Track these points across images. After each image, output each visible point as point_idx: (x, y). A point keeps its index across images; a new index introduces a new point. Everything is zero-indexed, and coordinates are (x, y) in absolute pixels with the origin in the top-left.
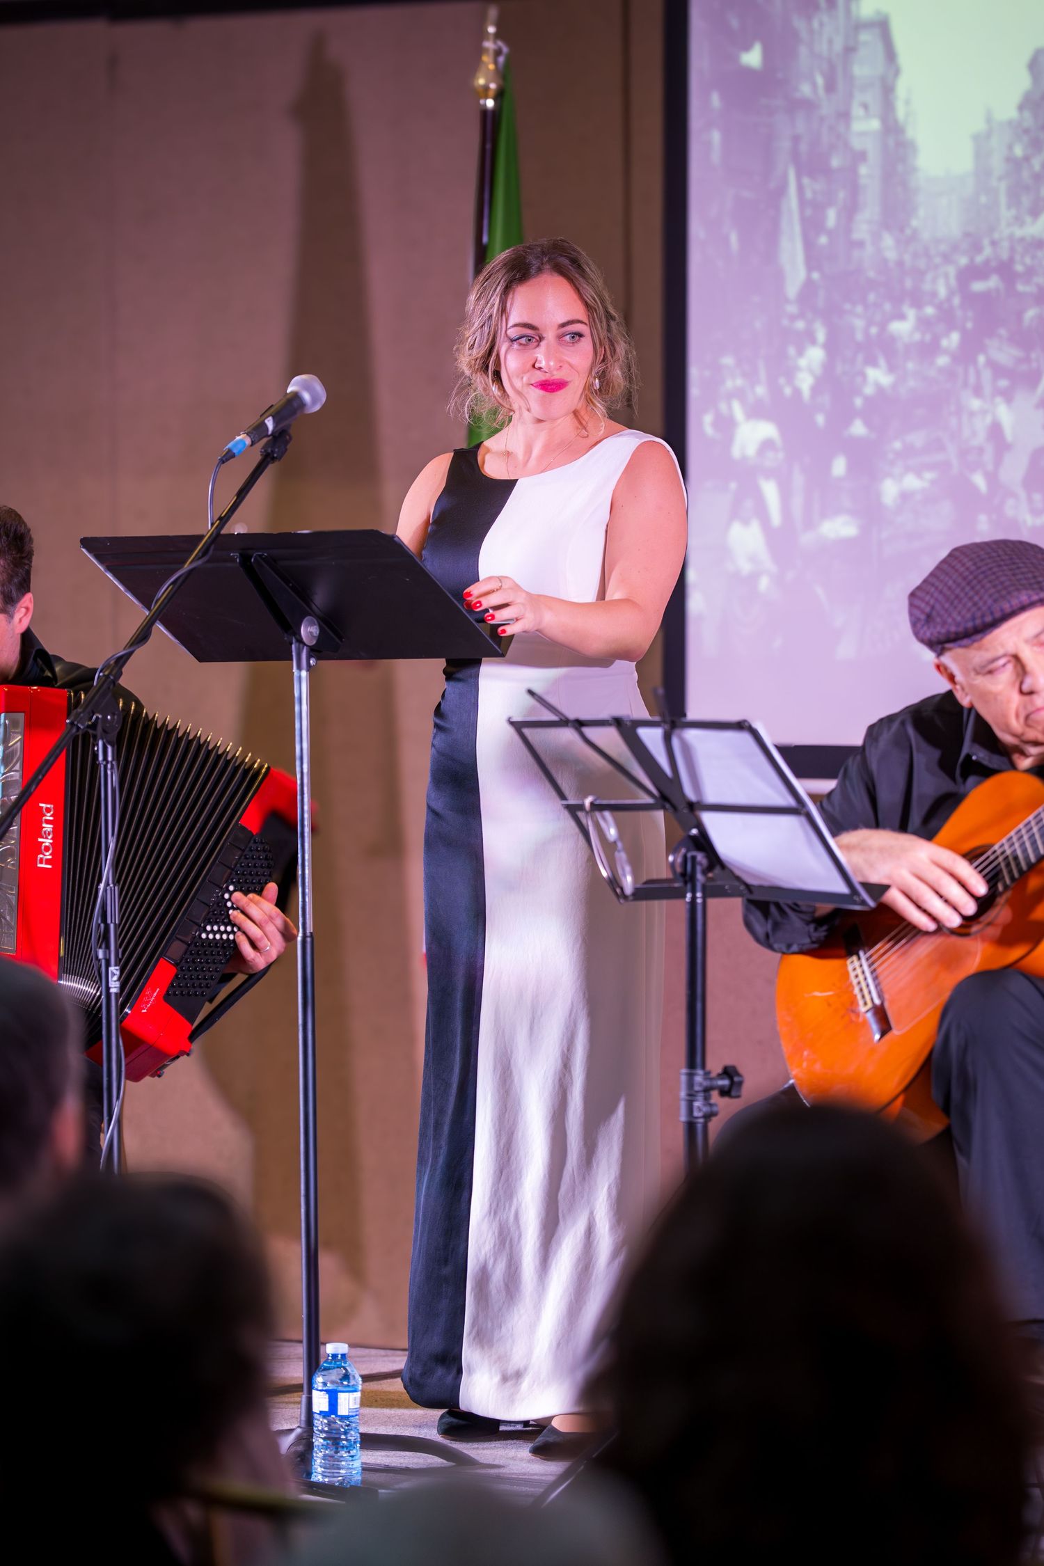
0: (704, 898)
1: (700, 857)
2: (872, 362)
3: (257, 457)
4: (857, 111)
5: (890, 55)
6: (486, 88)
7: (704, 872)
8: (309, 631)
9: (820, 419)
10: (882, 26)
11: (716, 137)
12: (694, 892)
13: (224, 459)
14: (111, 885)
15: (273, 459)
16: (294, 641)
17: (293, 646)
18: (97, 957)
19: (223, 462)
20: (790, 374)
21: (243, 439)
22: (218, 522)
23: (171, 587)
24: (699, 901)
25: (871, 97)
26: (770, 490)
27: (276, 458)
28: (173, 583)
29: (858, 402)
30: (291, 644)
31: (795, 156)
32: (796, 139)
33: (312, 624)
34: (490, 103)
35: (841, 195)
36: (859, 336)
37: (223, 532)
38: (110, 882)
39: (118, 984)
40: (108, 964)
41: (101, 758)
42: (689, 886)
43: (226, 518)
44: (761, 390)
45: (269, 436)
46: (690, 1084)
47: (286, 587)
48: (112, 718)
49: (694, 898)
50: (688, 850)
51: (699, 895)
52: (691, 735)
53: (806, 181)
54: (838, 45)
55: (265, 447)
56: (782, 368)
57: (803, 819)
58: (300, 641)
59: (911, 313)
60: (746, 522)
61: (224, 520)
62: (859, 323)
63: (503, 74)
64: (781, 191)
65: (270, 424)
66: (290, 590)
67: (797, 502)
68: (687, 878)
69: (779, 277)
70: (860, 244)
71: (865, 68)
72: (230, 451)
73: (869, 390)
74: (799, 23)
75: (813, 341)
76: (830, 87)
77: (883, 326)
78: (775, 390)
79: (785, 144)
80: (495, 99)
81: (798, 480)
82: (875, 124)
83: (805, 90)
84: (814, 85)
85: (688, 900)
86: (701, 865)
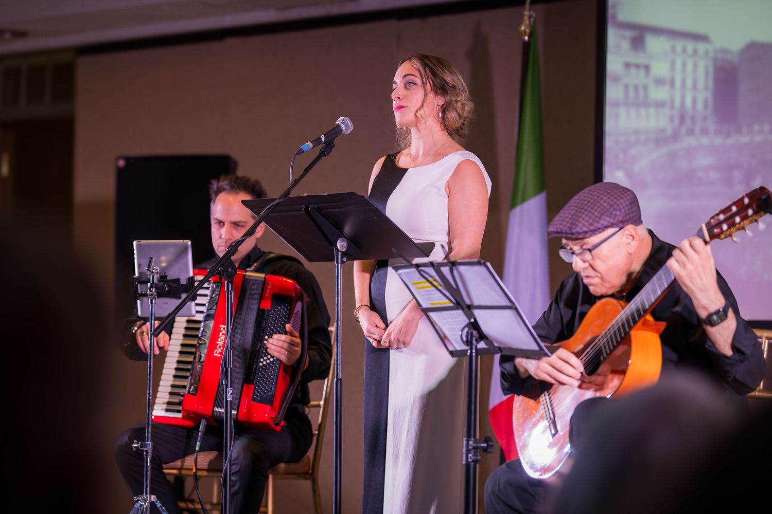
1: (475, 333)
3: (319, 153)
6: (525, 32)
7: (476, 340)
12: (472, 350)
13: (298, 153)
16: (334, 250)
18: (222, 384)
19: (298, 155)
21: (309, 145)
24: (474, 354)
27: (327, 154)
28: (268, 209)
34: (526, 38)
38: (229, 348)
39: (231, 397)
40: (227, 387)
41: (226, 289)
42: (469, 347)
43: (298, 180)
45: (323, 144)
46: (468, 445)
48: (232, 271)
49: (471, 353)
50: (469, 329)
51: (474, 351)
52: (462, 268)
55: (322, 148)
57: (514, 311)
58: (337, 251)
63: (532, 25)
65: (323, 137)
68: (469, 343)
72: (301, 149)
80: (529, 37)
85: (469, 354)
86: (475, 337)
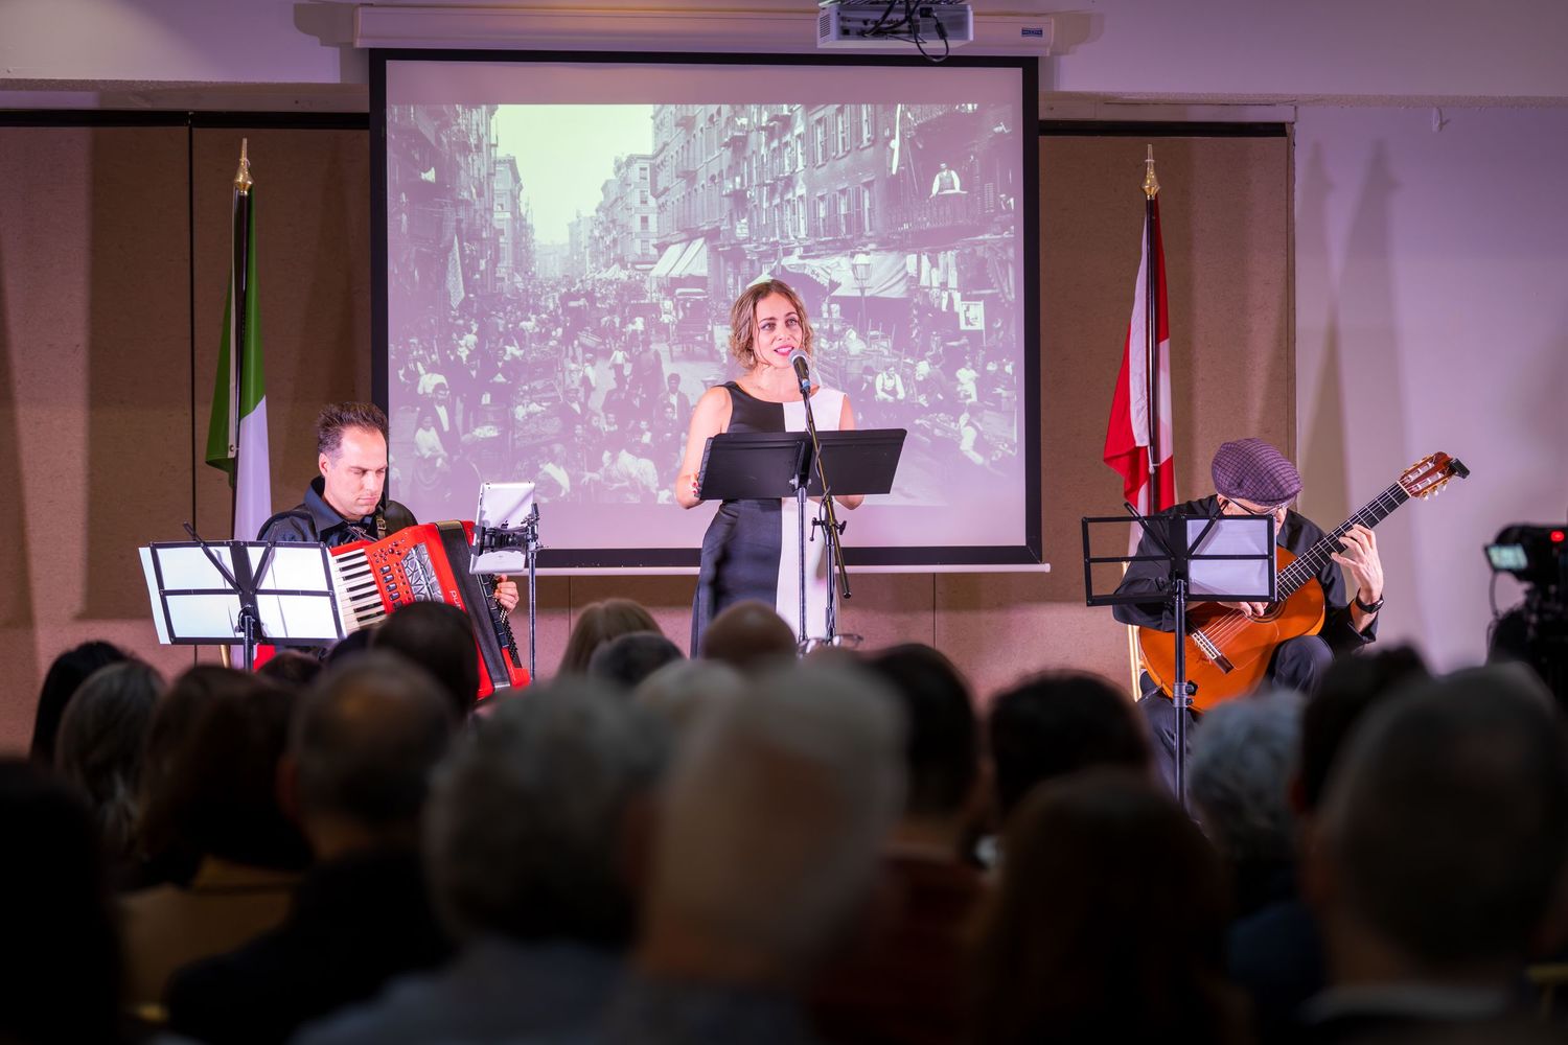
2: (509, 343)
4: (496, 208)
5: (516, 178)
9: (474, 373)
10: (512, 163)
11: (404, 218)
20: (454, 349)
25: (506, 201)
26: (442, 412)
29: (500, 364)
31: (458, 230)
32: (459, 221)
34: (246, 193)
35: (489, 253)
36: (501, 329)
44: (435, 357)
53: (465, 244)
54: (484, 171)
56: (448, 344)
59: (533, 317)
60: (427, 429)
62: (501, 322)
64: (450, 248)
67: (459, 419)
69: (447, 295)
70: (501, 279)
71: (501, 184)
73: (507, 358)
74: (460, 159)
75: (470, 332)
76: (480, 194)
77: (516, 324)
78: (444, 357)
79: (450, 225)
80: (250, 192)
81: (460, 406)
82: (507, 216)
83: (465, 195)
84: (470, 193)
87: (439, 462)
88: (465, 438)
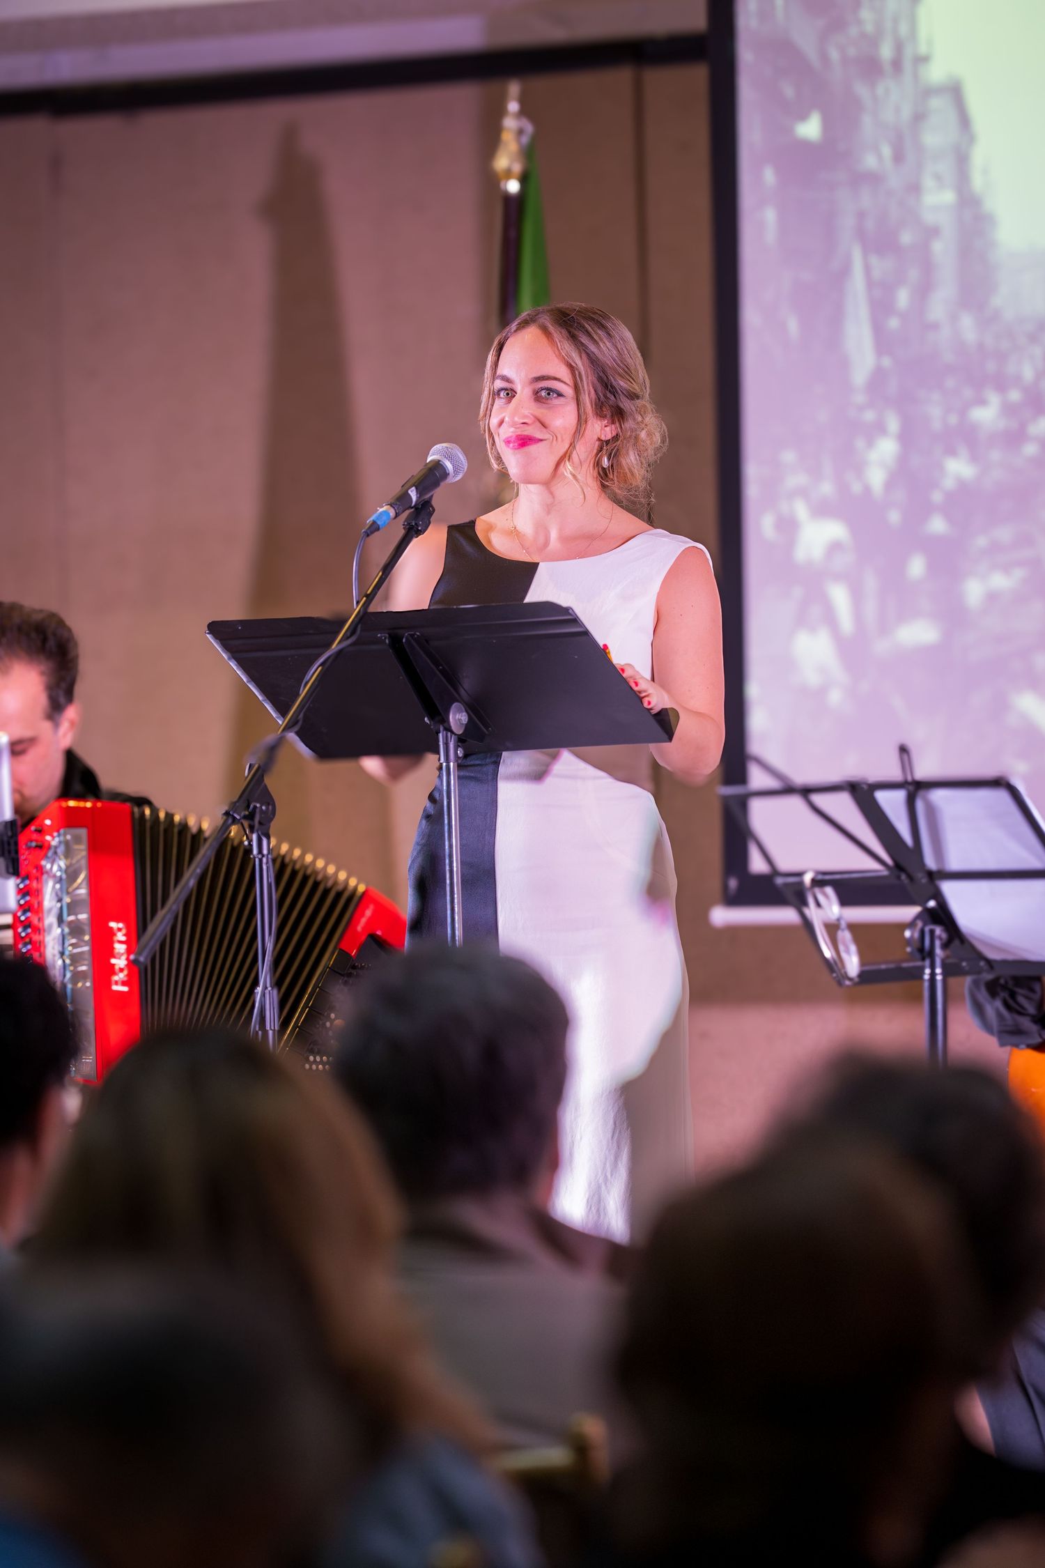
0: (945, 974)
1: (938, 931)
2: (951, 452)
3: (402, 532)
4: (928, 182)
5: (964, 121)
6: (509, 169)
7: (945, 946)
8: (458, 718)
9: (894, 517)
10: (955, 92)
11: (770, 216)
12: (933, 967)
13: (369, 532)
14: (269, 989)
15: (419, 533)
16: (441, 729)
17: (441, 735)
19: (368, 535)
20: (859, 468)
21: (386, 510)
22: (365, 599)
23: (320, 668)
24: (939, 978)
25: (945, 167)
26: (839, 596)
27: (420, 531)
28: (322, 665)
29: (937, 497)
30: (438, 733)
31: (861, 234)
32: (861, 215)
33: (460, 712)
34: (513, 187)
35: (914, 274)
36: (937, 425)
37: (372, 609)
38: (268, 985)
42: (927, 962)
43: (371, 596)
44: (827, 488)
45: (412, 508)
47: (435, 668)
48: (267, 808)
49: (933, 975)
50: (925, 924)
51: (938, 971)
52: (938, 796)
53: (874, 260)
54: (906, 112)
55: (409, 518)
56: (849, 462)
58: (448, 729)
59: (994, 399)
60: (813, 631)
61: (370, 598)
62: (936, 412)
63: (528, 153)
64: (845, 271)
65: (413, 494)
66: (438, 672)
67: (871, 608)
68: (926, 953)
69: (844, 365)
70: (935, 327)
71: (936, 136)
72: (374, 523)
73: (949, 483)
74: (861, 90)
75: (885, 432)
76: (898, 157)
77: (963, 413)
78: (843, 487)
79: (847, 222)
80: (520, 182)
81: (871, 583)
82: (948, 197)
83: (870, 162)
84: (880, 157)
85: (927, 977)
86: (940, 938)
87: (835, 697)
88: (881, 647)
